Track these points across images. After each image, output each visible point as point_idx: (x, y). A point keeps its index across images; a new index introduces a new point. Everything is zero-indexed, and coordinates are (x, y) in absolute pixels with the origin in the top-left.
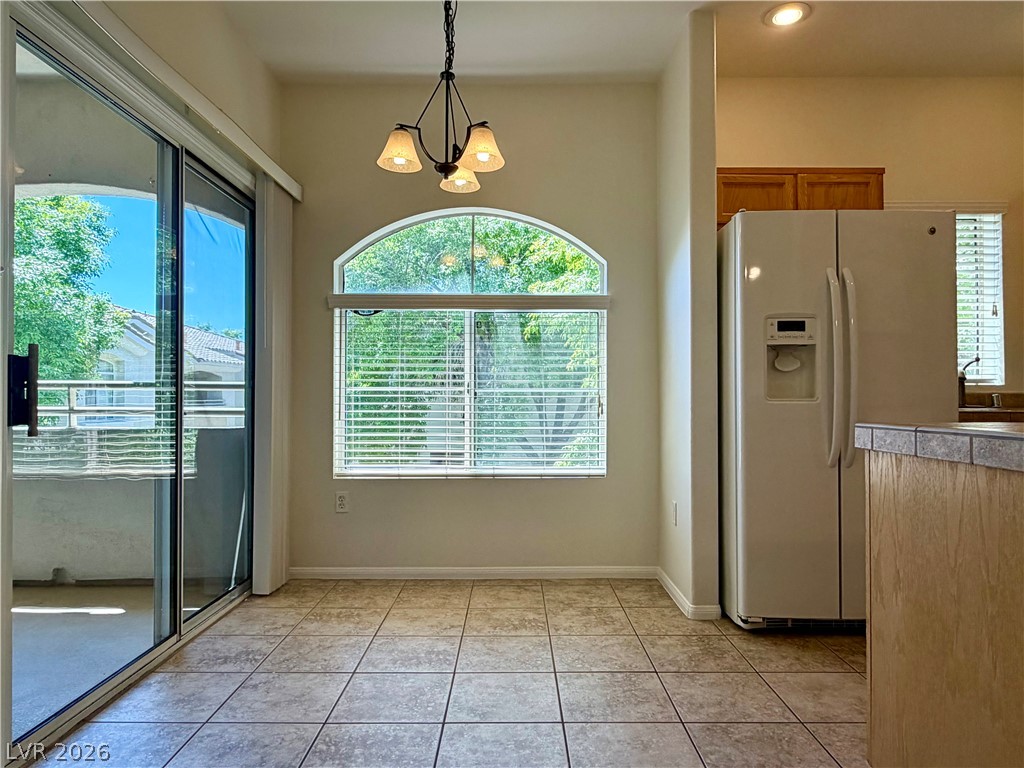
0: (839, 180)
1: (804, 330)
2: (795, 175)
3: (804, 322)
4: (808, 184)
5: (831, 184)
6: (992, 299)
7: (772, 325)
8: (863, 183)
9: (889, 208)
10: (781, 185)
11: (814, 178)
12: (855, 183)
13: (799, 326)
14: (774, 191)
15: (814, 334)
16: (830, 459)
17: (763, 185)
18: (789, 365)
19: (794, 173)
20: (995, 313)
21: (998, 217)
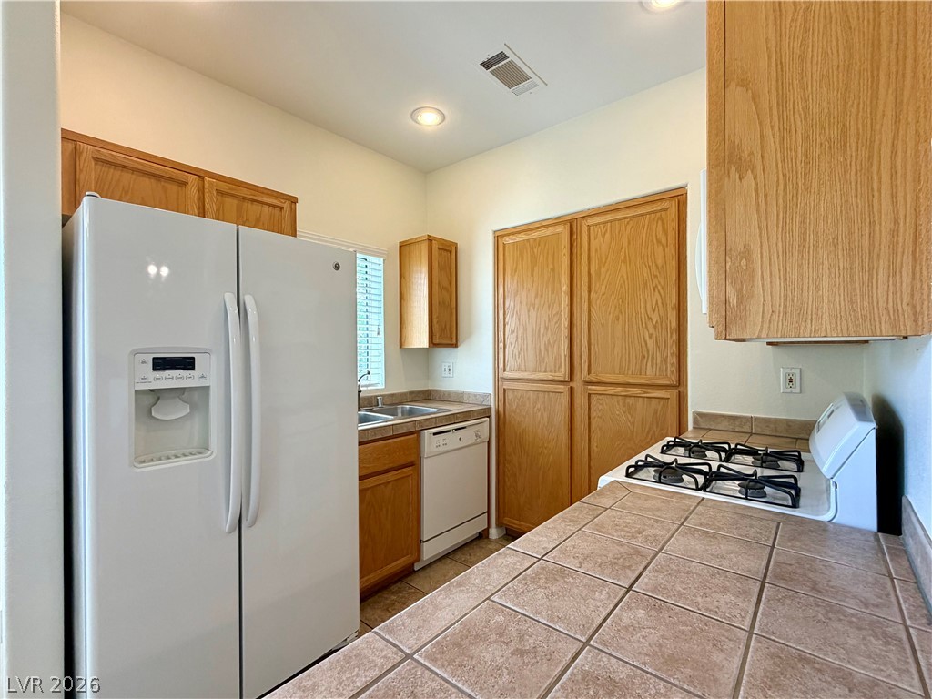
0: (252, 197)
1: (193, 368)
2: (202, 178)
3: (193, 358)
4: (218, 192)
5: (244, 199)
6: (376, 322)
7: (144, 362)
8: (278, 207)
9: (300, 236)
10: (183, 184)
11: (224, 187)
12: (270, 205)
13: (187, 364)
14: (173, 188)
15: (207, 373)
16: (229, 521)
17: (157, 177)
18: (173, 411)
19: (202, 175)
20: (379, 333)
21: (381, 261)
